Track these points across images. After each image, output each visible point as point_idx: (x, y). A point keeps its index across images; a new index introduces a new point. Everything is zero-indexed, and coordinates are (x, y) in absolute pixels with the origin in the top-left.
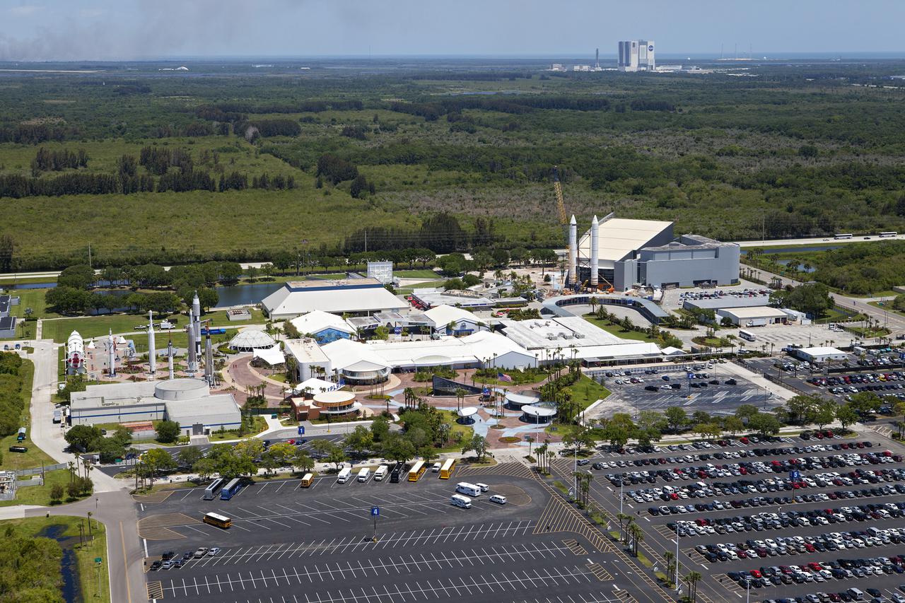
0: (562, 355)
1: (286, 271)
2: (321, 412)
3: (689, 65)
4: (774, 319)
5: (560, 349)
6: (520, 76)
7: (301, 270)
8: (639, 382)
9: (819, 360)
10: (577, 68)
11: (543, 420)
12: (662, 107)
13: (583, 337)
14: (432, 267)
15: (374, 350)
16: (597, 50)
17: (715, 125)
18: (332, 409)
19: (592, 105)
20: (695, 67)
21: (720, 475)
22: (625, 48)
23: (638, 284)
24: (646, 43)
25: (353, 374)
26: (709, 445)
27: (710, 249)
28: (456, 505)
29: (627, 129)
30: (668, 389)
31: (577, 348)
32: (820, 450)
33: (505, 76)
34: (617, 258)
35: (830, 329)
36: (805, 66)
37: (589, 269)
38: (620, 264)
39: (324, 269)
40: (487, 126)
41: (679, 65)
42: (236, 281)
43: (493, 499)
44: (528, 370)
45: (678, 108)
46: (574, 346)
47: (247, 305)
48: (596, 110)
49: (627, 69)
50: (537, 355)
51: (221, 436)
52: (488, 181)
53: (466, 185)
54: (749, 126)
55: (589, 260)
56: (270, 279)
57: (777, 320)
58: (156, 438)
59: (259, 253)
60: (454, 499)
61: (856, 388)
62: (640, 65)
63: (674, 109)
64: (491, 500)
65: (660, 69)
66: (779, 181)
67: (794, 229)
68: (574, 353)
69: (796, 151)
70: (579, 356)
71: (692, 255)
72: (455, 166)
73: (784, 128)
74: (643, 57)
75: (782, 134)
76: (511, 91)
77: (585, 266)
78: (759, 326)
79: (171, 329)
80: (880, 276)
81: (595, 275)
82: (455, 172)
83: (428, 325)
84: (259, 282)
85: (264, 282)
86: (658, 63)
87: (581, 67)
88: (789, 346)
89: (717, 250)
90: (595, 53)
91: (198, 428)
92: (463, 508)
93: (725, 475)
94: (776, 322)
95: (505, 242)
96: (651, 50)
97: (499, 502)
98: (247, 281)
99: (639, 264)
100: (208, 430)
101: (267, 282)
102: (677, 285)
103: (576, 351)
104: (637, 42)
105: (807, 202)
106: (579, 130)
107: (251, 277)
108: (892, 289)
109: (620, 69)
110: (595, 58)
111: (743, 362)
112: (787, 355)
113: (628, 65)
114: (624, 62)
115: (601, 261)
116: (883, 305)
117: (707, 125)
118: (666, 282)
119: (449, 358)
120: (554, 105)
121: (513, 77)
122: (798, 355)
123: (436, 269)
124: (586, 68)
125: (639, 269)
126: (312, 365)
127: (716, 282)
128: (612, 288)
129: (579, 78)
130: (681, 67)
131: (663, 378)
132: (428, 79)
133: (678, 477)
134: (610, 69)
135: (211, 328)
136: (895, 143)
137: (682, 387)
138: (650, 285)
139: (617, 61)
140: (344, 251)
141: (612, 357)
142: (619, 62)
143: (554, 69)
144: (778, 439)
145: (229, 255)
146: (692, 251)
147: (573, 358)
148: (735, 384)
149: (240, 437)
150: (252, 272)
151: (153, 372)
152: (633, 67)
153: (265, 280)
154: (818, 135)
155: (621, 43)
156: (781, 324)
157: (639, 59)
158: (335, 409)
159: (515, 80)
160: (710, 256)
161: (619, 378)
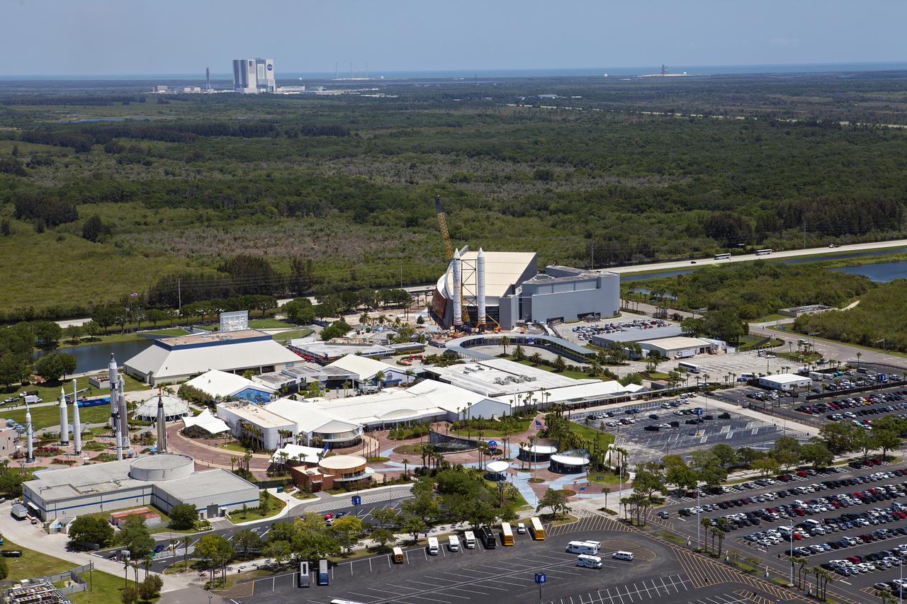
0: (535, 400)
1: (109, 328)
2: (336, 480)
3: (315, 85)
4: (699, 349)
5: (531, 393)
6: (133, 99)
7: (127, 326)
8: (631, 423)
9: (787, 388)
10: (187, 90)
11: (577, 469)
12: (336, 131)
13: (534, 379)
14: (272, 315)
15: (325, 409)
16: (208, 70)
17: (415, 151)
18: (346, 476)
19: (257, 131)
20: (322, 88)
21: (817, 510)
22: (240, 68)
23: (521, 321)
24: (264, 62)
25: (327, 436)
26: (773, 482)
27: (591, 280)
28: (584, 566)
29: (323, 156)
30: (668, 428)
31: (549, 391)
32: (883, 478)
33: (114, 100)
34: (501, 295)
35: (759, 356)
36: (434, 85)
37: (476, 308)
38: (505, 300)
39: (152, 324)
40: (162, 157)
41: (302, 85)
42: (55, 345)
43: (617, 556)
44: (504, 418)
45: (353, 133)
46: (545, 389)
47: (103, 370)
48: (262, 136)
49: (247, 91)
50: (511, 401)
51: (243, 516)
52: (235, 218)
53: (212, 223)
54: (452, 150)
55: (476, 298)
56: (95, 340)
57: (702, 351)
58: (167, 525)
59: (49, 311)
60: (581, 559)
61: (854, 413)
62: (259, 86)
63: (349, 134)
64: (614, 558)
65: (280, 90)
66: (553, 206)
67: (616, 256)
68: (545, 396)
69: (531, 175)
70: (550, 399)
71: (575, 288)
72: (180, 203)
73: (494, 151)
74: (261, 77)
75: (494, 158)
76: (142, 117)
77: (471, 305)
78: (688, 357)
79: (38, 403)
80: (762, 299)
81: (483, 315)
82: (182, 209)
83: (350, 378)
84: (83, 344)
85: (89, 343)
86: (280, 83)
87: (192, 89)
88: (743, 376)
89: (598, 280)
90: (205, 72)
91: (212, 510)
92: (594, 568)
93: (821, 510)
94: (701, 353)
95: (326, 284)
96: (270, 69)
97: (626, 559)
98: (67, 342)
99: (520, 300)
100: (223, 512)
101: (92, 343)
102: (562, 320)
103: (548, 394)
104: (254, 61)
105: (604, 228)
106: (270, 158)
107: (74, 337)
108: (776, 312)
109: (239, 90)
110: (206, 79)
111: (712, 395)
112: (747, 385)
113: (245, 86)
114: (241, 83)
115: (487, 298)
116: (783, 328)
117: (407, 150)
118: (550, 318)
119: (415, 411)
120: (212, 132)
121: (126, 101)
122: (760, 383)
123: (278, 317)
124: (197, 90)
125: (520, 305)
126: (281, 430)
127: (599, 314)
128: (499, 327)
129: (202, 101)
130: (304, 87)
131: (650, 416)
132: (23, 104)
133: (778, 517)
134: (226, 91)
135: (89, 399)
136: (623, 164)
137: (680, 425)
138: (535, 321)
139: (231, 82)
140: (149, 303)
141: (581, 399)
142: (234, 83)
143: (160, 92)
144: (833, 470)
145: (13, 315)
146: (575, 282)
147: (545, 401)
148: (729, 418)
149: (264, 515)
150: (73, 331)
151: (78, 453)
152: (252, 88)
153: (89, 340)
154: (534, 158)
155: (235, 62)
156: (706, 354)
157: (257, 80)
158: (350, 475)
159: (129, 104)
160: (591, 288)
161: (604, 420)
